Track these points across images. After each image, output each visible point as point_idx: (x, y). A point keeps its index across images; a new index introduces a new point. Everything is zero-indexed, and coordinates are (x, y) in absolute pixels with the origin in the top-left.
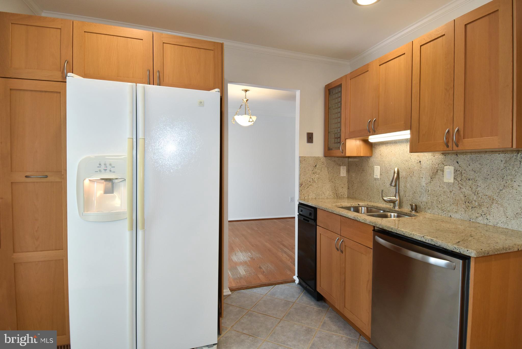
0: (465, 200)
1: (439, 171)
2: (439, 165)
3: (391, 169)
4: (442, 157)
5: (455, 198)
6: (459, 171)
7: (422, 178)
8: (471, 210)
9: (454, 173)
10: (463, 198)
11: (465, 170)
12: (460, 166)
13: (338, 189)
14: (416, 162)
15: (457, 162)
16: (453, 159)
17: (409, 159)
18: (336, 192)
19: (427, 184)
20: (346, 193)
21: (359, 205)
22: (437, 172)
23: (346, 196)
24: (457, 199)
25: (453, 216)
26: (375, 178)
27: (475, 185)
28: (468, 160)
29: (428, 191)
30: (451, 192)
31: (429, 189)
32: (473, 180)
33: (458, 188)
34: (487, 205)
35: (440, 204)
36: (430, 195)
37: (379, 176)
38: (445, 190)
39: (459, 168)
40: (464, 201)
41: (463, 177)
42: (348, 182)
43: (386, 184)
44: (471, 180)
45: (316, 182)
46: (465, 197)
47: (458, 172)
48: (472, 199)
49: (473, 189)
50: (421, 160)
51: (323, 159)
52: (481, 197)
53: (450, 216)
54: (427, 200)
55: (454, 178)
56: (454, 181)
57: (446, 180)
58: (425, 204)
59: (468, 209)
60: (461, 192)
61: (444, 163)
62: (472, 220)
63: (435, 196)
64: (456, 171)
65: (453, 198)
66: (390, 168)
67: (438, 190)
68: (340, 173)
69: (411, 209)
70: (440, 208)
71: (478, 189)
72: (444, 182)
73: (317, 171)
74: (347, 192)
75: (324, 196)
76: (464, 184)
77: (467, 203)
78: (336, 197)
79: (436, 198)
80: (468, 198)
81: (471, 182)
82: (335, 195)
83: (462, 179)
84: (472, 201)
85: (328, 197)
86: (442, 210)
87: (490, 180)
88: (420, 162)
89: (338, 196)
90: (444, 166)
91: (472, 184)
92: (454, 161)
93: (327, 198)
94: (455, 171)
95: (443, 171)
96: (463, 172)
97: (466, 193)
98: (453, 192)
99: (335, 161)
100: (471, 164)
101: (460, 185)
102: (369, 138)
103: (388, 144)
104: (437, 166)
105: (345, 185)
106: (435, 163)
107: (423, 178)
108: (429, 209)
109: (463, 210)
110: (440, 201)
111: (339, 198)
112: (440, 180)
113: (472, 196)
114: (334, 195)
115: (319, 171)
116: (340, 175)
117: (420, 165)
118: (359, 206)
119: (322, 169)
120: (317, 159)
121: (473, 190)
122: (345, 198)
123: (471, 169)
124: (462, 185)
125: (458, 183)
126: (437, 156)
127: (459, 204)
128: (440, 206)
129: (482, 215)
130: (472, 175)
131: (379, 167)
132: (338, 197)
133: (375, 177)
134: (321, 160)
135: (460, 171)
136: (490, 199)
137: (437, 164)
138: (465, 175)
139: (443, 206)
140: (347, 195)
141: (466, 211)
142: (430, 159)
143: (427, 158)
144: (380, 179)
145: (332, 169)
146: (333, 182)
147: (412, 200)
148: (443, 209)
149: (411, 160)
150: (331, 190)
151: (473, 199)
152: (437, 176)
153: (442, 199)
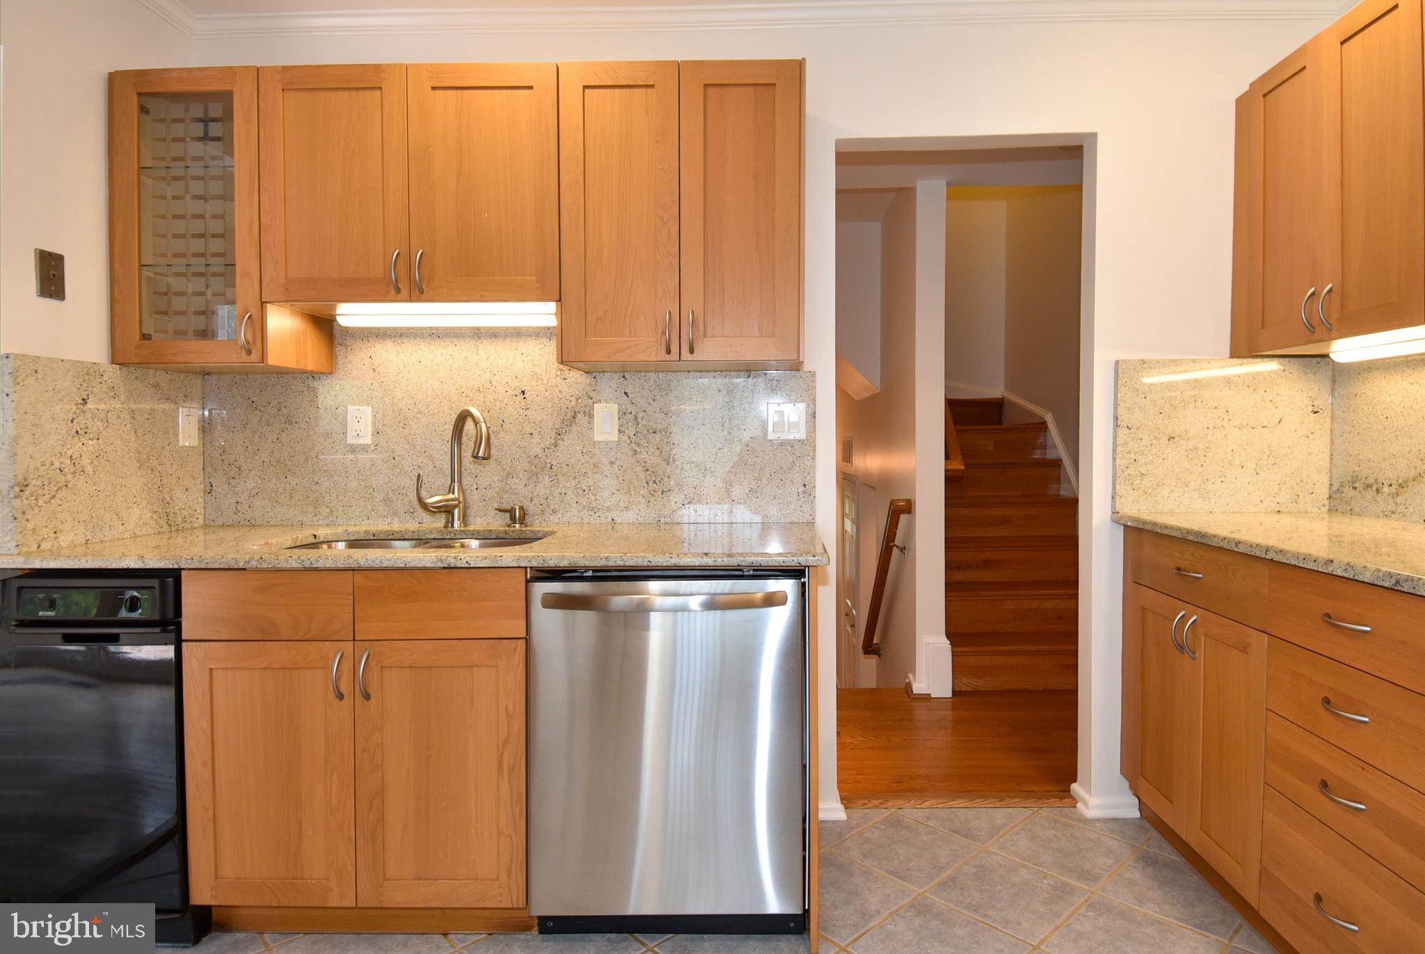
0: (646, 477)
1: (578, 414)
2: (580, 401)
3: (419, 415)
4: (586, 382)
5: (623, 476)
6: (631, 413)
7: (531, 434)
8: (660, 499)
9: (619, 418)
10: (642, 475)
11: (645, 411)
12: (633, 403)
13: (171, 498)
14: (510, 392)
15: (626, 393)
16: (614, 386)
17: (488, 385)
18: (165, 510)
19: (546, 449)
20: (200, 509)
21: (315, 536)
22: (574, 417)
23: (201, 522)
24: (627, 477)
25: (618, 520)
26: (352, 445)
27: (667, 442)
28: (650, 388)
29: (551, 468)
30: (612, 463)
31: (554, 463)
32: (663, 433)
33: (631, 453)
34: (694, 481)
35: (585, 495)
36: (556, 476)
37: (370, 437)
38: (596, 459)
39: (630, 408)
40: (644, 481)
41: (640, 426)
42: (203, 469)
43: (402, 459)
44: (658, 432)
45: (89, 469)
46: (647, 470)
47: (629, 417)
48: (661, 474)
49: (663, 451)
50: (526, 388)
51: (113, 374)
52: (680, 467)
53: (613, 520)
54: (548, 492)
55: (619, 430)
56: (619, 438)
57: (598, 437)
58: (543, 501)
59: (654, 496)
60: (638, 462)
61: (593, 395)
62: (662, 520)
63: (571, 478)
64: (623, 414)
65: (618, 478)
66: (415, 410)
67: (580, 463)
68: (176, 435)
69: (511, 520)
70: (585, 504)
71: (674, 451)
72: (594, 442)
73: (90, 424)
74: (202, 505)
75: (121, 528)
76: (644, 442)
77: (651, 483)
78: (166, 527)
79: (573, 483)
80: (654, 472)
81: (658, 436)
82: (163, 522)
83: (637, 432)
84: (662, 479)
85: (138, 533)
86: (591, 510)
87: (699, 430)
88: (523, 392)
89: (171, 524)
90: (593, 403)
91: (662, 440)
92: (618, 391)
93: (135, 536)
94: (621, 413)
95: (591, 416)
96: (641, 415)
97: (649, 462)
98: (618, 463)
99: (156, 386)
100: (658, 397)
101: (633, 445)
102: (338, 312)
103: (404, 338)
104: (573, 403)
105: (194, 478)
106: (568, 397)
107: (534, 436)
108: (554, 511)
109: (643, 501)
110: (584, 488)
111: (177, 530)
112: (582, 437)
113: (663, 467)
114: (157, 523)
115: (100, 424)
116: (178, 441)
117: (523, 401)
118: (315, 541)
119: (110, 415)
120: (87, 372)
121: (663, 454)
122: (195, 528)
123: (658, 409)
124: (639, 445)
125: (629, 442)
126: (573, 380)
127: (632, 489)
128: (584, 501)
129: (683, 505)
130: (660, 421)
131: (370, 408)
132: (173, 529)
133: (350, 441)
134: (106, 377)
135: (634, 413)
136: (699, 470)
137: (573, 399)
138: (644, 422)
139: (593, 498)
140: (201, 517)
141: (649, 502)
142: (553, 387)
143: (545, 382)
144: (372, 447)
145: (146, 416)
146: (152, 470)
147: (501, 498)
148: (594, 506)
149: (492, 388)
150: (148, 503)
151: (664, 473)
152: (574, 428)
153: (591, 484)
